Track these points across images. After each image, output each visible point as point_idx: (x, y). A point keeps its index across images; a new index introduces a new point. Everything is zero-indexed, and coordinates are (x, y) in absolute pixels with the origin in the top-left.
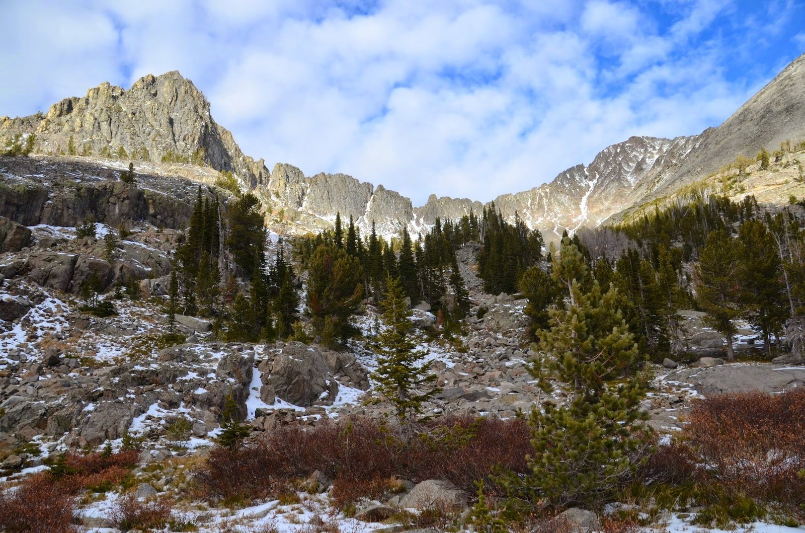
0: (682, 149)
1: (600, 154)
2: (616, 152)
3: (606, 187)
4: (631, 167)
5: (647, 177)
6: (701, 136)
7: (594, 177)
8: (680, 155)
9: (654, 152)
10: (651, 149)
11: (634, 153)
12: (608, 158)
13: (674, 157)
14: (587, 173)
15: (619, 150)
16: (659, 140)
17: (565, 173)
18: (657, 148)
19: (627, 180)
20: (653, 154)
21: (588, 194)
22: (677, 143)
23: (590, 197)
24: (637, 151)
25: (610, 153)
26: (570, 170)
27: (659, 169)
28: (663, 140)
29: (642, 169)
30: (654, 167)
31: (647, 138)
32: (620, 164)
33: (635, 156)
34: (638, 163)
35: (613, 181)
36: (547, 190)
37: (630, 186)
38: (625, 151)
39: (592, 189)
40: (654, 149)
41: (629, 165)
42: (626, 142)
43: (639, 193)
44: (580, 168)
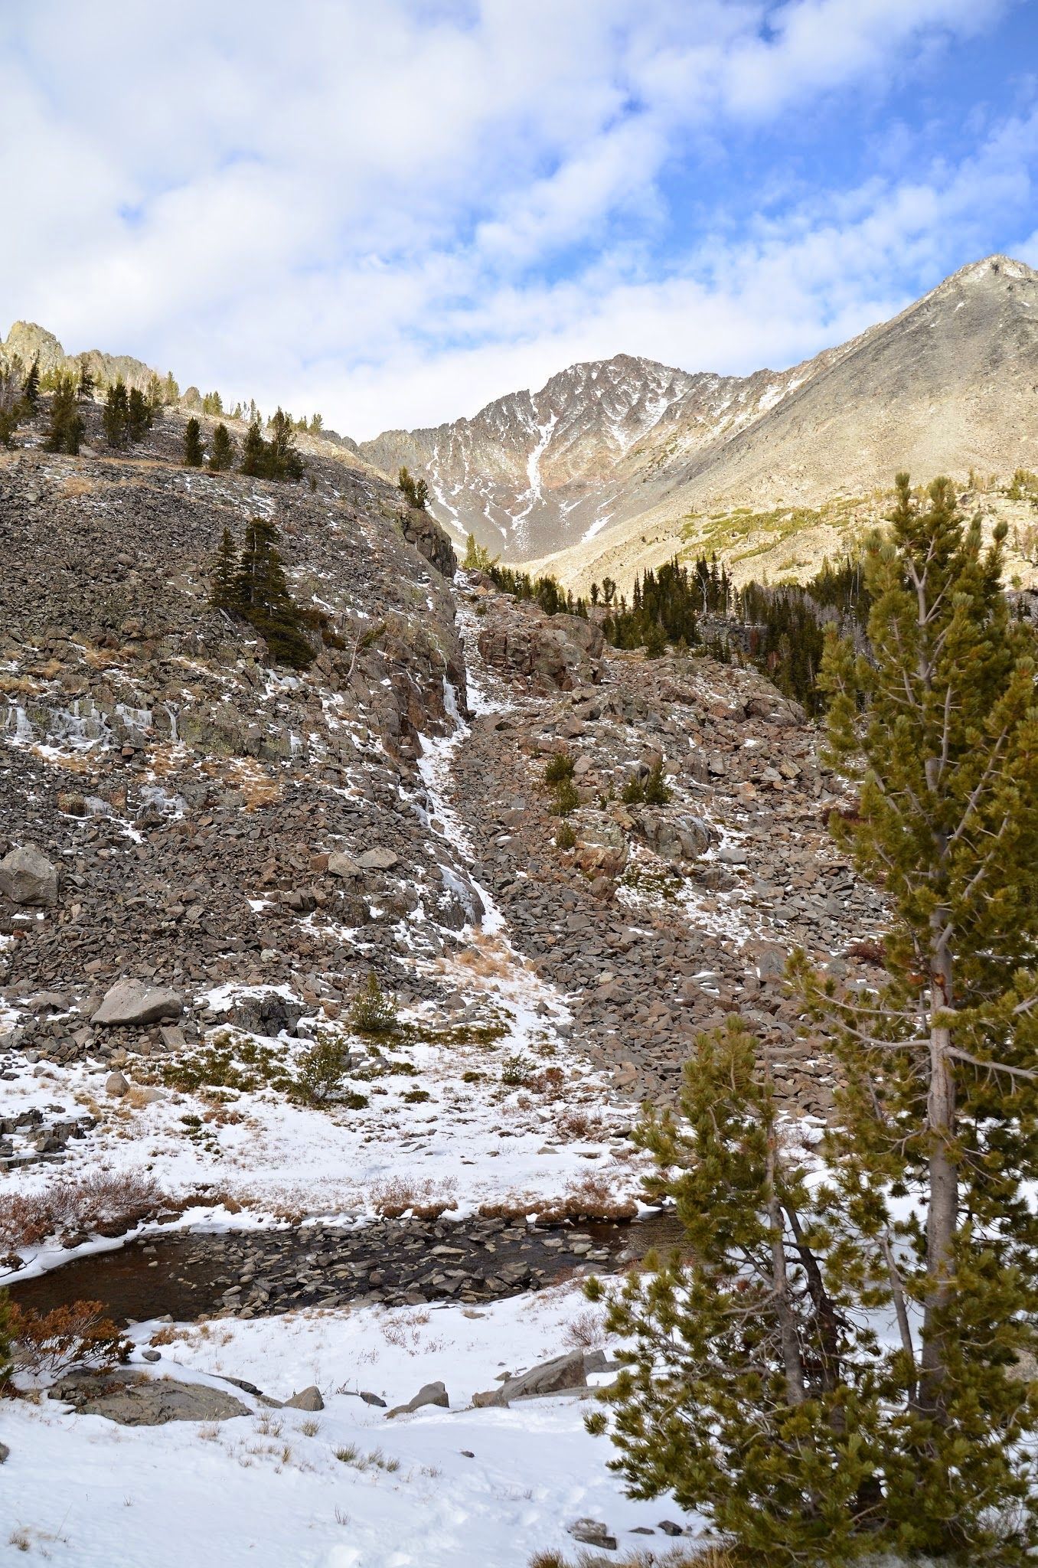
0: (715, 398)
1: (559, 375)
2: (590, 377)
3: (575, 444)
4: (618, 413)
5: (650, 439)
6: (749, 380)
7: (548, 419)
8: (711, 409)
9: (660, 391)
10: (653, 386)
11: (624, 387)
12: (574, 386)
13: (700, 411)
14: (535, 410)
15: (594, 375)
16: (667, 369)
17: (499, 403)
18: (665, 385)
19: (612, 437)
20: (656, 394)
21: (539, 450)
22: (705, 386)
23: (544, 457)
24: (629, 384)
25: (577, 377)
26: (508, 399)
27: (672, 428)
28: (677, 371)
29: (638, 421)
30: (661, 421)
31: (647, 362)
32: (600, 404)
33: (625, 393)
34: (632, 408)
35: (587, 433)
36: (468, 433)
37: (618, 449)
38: (607, 380)
39: (546, 440)
40: (659, 385)
41: (614, 409)
42: (609, 362)
43: (637, 466)
44: (524, 395)
